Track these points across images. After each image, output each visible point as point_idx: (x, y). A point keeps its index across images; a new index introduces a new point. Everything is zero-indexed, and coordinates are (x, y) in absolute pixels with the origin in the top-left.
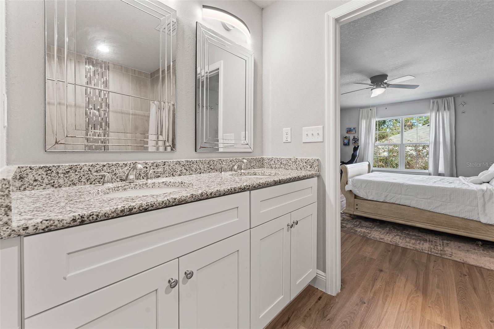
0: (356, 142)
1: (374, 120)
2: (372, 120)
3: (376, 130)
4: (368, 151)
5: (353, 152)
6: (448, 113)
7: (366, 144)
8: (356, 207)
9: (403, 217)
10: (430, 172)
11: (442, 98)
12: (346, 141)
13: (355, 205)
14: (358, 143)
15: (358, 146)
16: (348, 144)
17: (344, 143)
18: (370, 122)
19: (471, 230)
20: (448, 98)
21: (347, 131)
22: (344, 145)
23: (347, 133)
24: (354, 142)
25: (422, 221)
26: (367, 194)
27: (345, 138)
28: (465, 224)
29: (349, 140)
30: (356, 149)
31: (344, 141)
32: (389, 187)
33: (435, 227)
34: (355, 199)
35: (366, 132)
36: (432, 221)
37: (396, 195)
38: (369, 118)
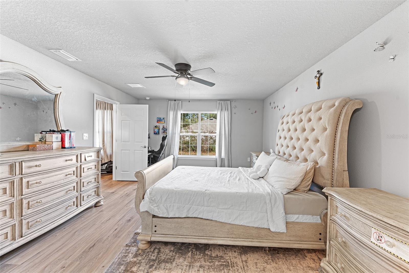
0: (165, 131)
1: (180, 112)
2: (178, 112)
3: (181, 122)
4: (174, 141)
5: (162, 142)
6: (227, 113)
7: (173, 134)
8: (154, 229)
9: (206, 234)
10: (216, 158)
11: (224, 101)
12: (156, 130)
13: (154, 226)
14: (166, 133)
15: (166, 136)
16: (158, 133)
17: (154, 132)
18: (177, 114)
19: (262, 238)
20: (227, 101)
21: (158, 121)
22: (154, 134)
23: (157, 122)
24: (163, 132)
25: (223, 236)
26: (167, 210)
27: (155, 127)
28: (258, 233)
29: (159, 129)
30: (164, 139)
31: (154, 130)
32: (192, 197)
33: (234, 241)
34: (153, 219)
35: (173, 122)
36: (232, 234)
37: (199, 207)
38: (176, 111)
